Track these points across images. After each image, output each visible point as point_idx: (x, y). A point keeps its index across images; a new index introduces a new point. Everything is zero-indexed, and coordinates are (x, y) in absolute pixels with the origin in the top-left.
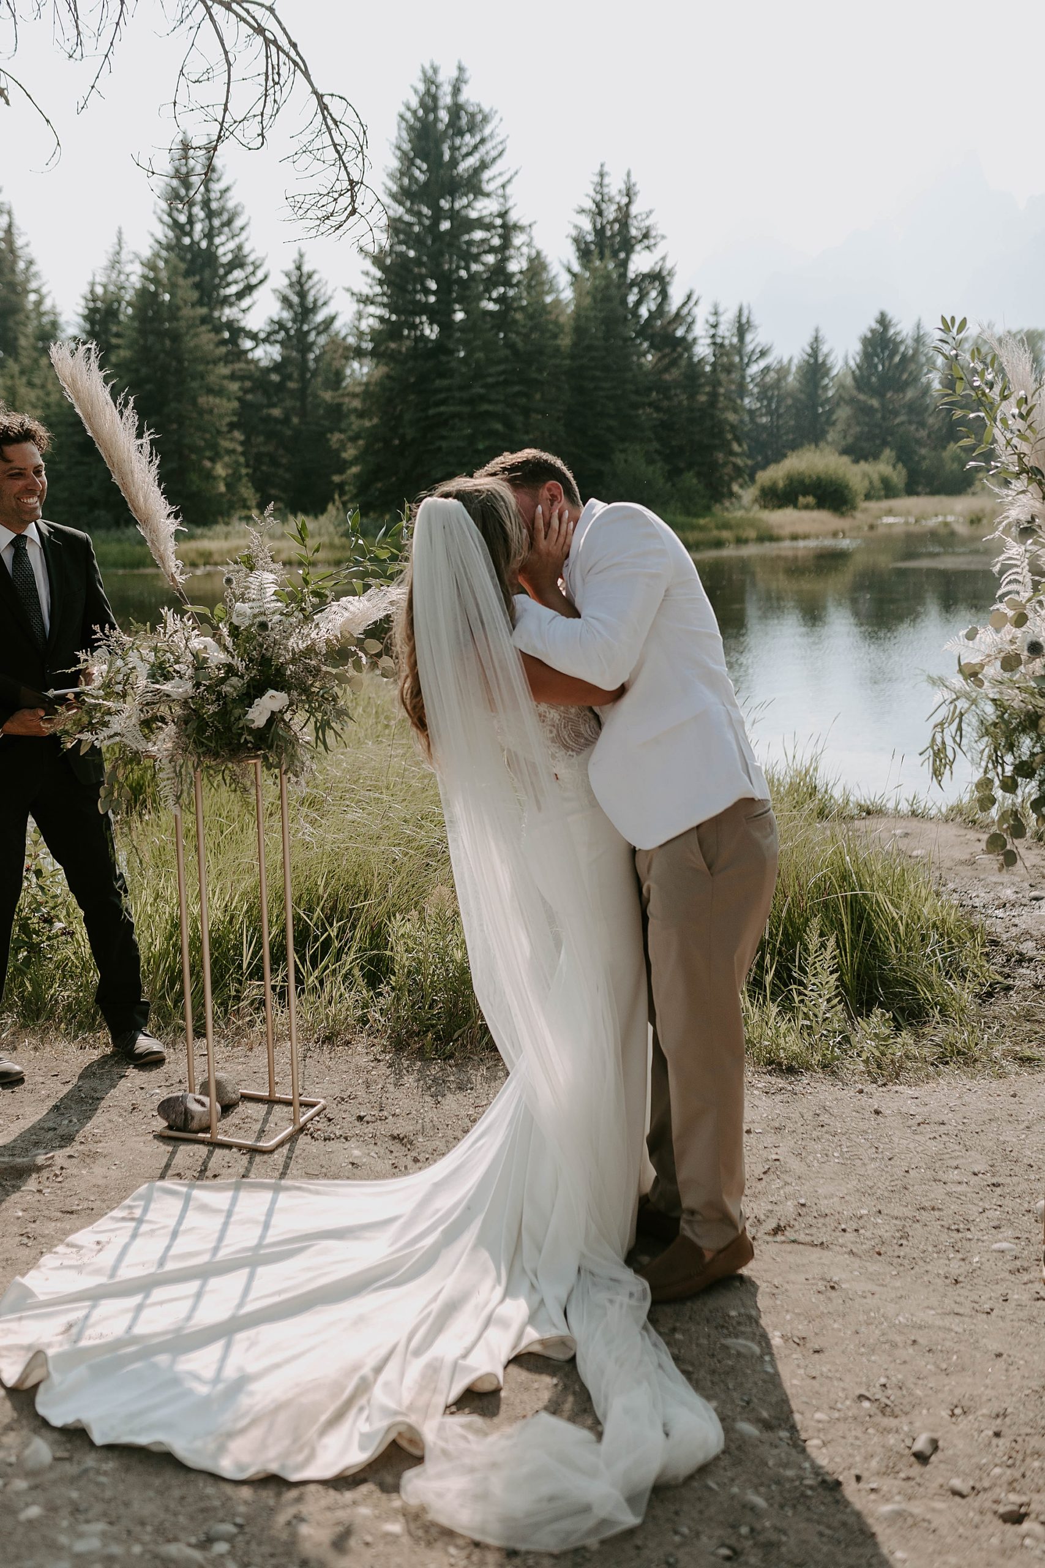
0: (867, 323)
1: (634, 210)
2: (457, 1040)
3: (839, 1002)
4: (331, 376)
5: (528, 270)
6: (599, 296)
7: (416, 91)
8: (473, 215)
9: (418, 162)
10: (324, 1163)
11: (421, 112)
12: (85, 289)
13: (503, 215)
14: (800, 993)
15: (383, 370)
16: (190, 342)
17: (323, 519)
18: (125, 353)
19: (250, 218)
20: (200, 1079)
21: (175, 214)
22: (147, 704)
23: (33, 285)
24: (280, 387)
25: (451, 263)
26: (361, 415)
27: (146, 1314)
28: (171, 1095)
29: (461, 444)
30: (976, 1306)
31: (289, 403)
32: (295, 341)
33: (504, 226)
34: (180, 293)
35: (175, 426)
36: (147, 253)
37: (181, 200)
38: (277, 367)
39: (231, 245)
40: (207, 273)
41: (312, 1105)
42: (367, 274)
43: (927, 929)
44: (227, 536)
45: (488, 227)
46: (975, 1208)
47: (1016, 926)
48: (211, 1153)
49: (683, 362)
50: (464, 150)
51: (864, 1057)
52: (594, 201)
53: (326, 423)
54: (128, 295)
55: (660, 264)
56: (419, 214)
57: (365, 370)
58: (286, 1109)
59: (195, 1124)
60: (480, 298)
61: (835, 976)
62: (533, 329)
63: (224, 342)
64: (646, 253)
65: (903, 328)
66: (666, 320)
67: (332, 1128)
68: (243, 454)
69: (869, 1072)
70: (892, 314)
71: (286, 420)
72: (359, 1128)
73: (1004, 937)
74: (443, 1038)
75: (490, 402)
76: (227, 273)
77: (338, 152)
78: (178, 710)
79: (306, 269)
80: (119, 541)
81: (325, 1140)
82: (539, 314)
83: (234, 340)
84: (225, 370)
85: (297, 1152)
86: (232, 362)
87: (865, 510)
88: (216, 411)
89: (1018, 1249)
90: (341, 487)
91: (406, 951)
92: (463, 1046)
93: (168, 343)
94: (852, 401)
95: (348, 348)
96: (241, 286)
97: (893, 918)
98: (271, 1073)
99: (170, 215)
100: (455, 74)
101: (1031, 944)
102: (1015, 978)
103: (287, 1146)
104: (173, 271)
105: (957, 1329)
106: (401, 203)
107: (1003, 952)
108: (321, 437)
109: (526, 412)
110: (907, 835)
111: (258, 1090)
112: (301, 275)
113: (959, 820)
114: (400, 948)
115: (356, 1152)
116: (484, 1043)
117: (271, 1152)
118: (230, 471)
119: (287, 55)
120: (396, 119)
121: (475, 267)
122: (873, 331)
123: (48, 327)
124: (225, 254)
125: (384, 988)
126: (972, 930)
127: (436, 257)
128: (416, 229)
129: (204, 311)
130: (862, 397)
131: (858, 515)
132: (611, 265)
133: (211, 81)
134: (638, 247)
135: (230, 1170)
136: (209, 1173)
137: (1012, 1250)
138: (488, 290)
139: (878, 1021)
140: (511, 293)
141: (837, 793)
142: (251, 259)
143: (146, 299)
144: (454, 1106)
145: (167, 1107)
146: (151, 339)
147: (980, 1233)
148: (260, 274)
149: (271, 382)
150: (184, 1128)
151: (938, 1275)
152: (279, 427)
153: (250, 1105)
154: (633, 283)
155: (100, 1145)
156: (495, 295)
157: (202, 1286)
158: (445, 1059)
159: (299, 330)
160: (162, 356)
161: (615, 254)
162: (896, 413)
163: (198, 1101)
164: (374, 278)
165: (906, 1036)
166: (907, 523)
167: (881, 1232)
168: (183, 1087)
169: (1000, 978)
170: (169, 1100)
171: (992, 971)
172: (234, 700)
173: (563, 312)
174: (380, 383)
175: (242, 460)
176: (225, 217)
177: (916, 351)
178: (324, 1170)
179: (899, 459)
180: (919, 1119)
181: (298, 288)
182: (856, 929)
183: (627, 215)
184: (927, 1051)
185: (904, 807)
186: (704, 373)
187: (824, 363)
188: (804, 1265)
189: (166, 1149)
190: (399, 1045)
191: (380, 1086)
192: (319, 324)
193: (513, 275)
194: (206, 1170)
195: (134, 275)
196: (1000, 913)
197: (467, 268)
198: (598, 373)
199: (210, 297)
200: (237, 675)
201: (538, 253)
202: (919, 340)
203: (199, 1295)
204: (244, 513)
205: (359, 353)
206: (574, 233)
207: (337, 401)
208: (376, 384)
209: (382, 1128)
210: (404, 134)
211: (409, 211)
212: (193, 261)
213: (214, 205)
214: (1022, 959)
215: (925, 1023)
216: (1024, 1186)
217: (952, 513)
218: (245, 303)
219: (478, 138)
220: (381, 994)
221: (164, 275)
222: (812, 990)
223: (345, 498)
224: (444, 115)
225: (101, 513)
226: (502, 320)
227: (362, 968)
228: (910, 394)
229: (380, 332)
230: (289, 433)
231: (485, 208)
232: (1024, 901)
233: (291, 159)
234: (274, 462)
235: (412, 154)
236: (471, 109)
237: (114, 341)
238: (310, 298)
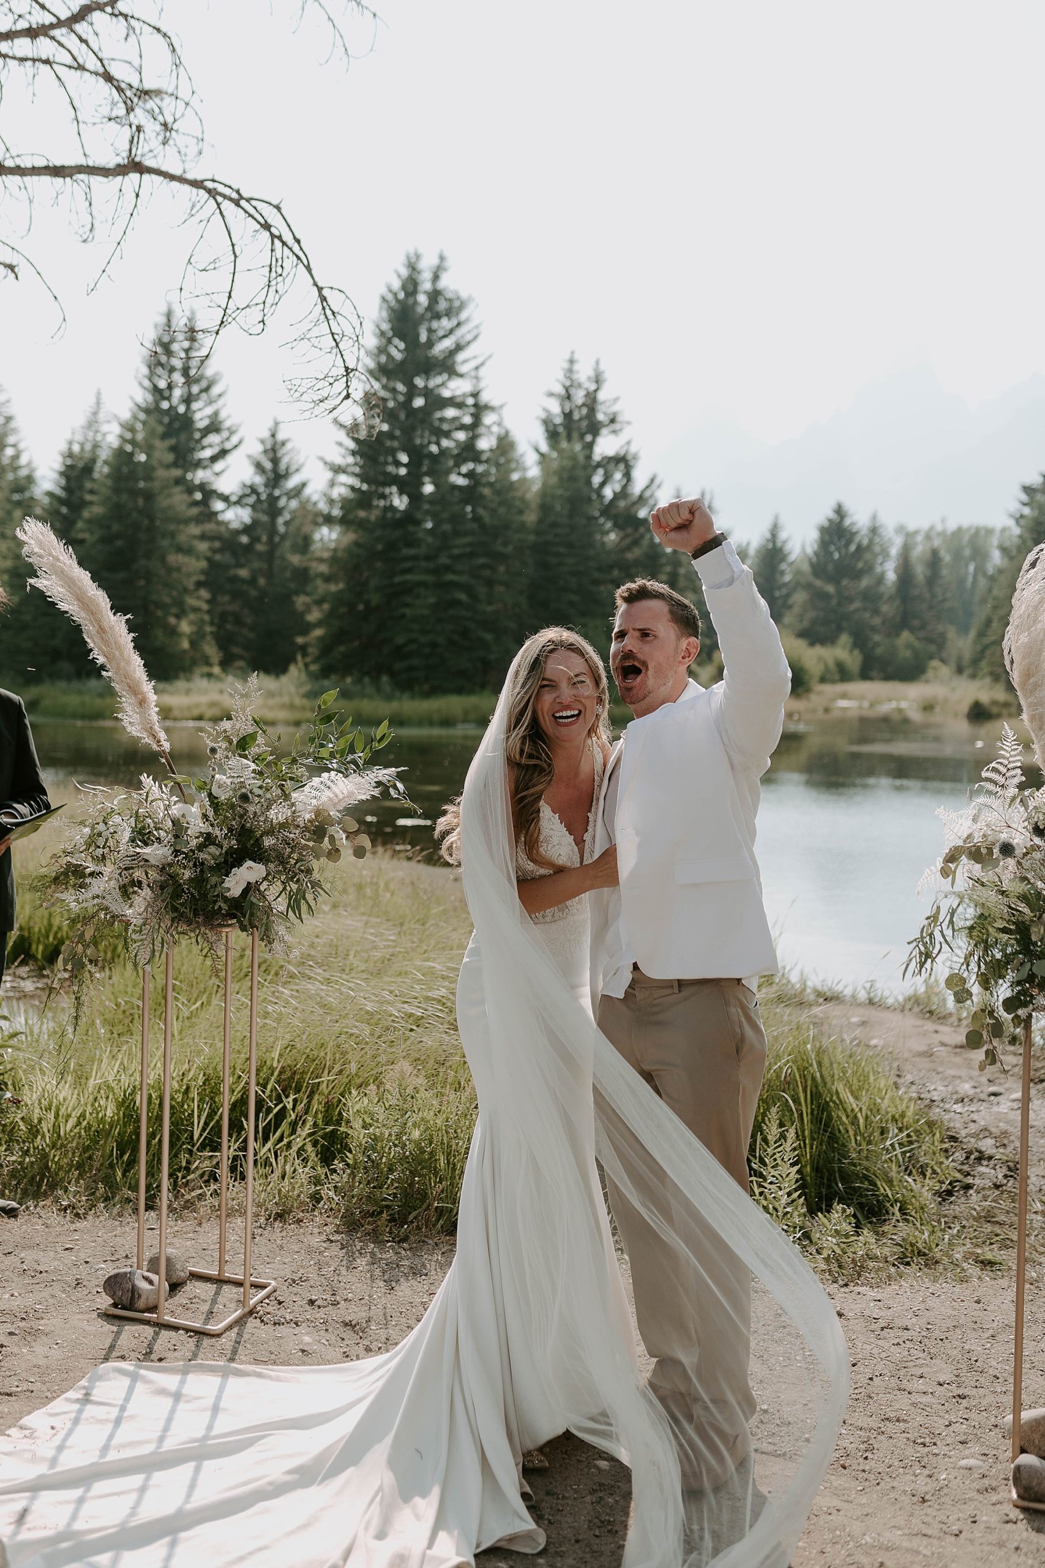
0: (824, 513)
1: (602, 396)
2: (412, 1222)
3: (799, 1197)
4: (300, 541)
5: (498, 447)
6: (565, 475)
7: (399, 276)
8: (446, 393)
9: (396, 341)
10: (272, 1349)
11: (402, 295)
12: (64, 447)
13: (475, 395)
14: (760, 1186)
15: (351, 537)
16: (163, 502)
17: (284, 679)
18: (97, 510)
19: (228, 386)
20: (148, 1255)
21: (156, 380)
22: (126, 869)
23: (11, 440)
24: (249, 548)
25: (422, 437)
26: (328, 579)
27: (87, 1508)
28: (116, 1271)
29: (426, 612)
30: (945, 1527)
31: (256, 565)
32: (265, 505)
33: (476, 405)
34: (157, 454)
35: (142, 582)
36: (126, 415)
37: (162, 365)
38: (247, 529)
39: (209, 411)
40: (183, 437)
41: (263, 1287)
42: (340, 444)
43: (887, 1121)
44: (188, 692)
45: (460, 405)
46: (941, 1421)
47: (974, 1121)
48: (157, 1334)
49: (645, 542)
50: (441, 333)
51: (825, 1255)
52: (564, 386)
53: (292, 586)
54: (104, 454)
55: (625, 449)
56: (394, 391)
57: (334, 536)
58: (235, 1290)
59: (141, 1304)
60: (449, 472)
61: (796, 1168)
62: (501, 503)
63: (196, 503)
64: (612, 437)
65: (859, 519)
66: (629, 501)
67: (282, 1312)
68: (209, 612)
69: (830, 1271)
70: (849, 506)
71: (253, 581)
72: (310, 1313)
73: (963, 1133)
74: (398, 1220)
75: (455, 572)
76: (204, 436)
77: (335, 340)
78: (153, 875)
79: (280, 436)
80: (80, 693)
81: (275, 1324)
82: (505, 490)
83: (205, 502)
84: (195, 530)
85: (246, 1336)
86: (202, 522)
87: (820, 693)
88: (184, 570)
89: (986, 1466)
90: (303, 649)
91: (363, 1127)
92: (419, 1228)
93: (141, 502)
94: (809, 586)
95: (319, 514)
96: (216, 450)
97: (853, 1110)
98: (221, 1250)
99: (150, 380)
100: (435, 261)
101: (990, 1142)
102: (974, 1176)
103: (236, 1330)
104: (152, 433)
105: (925, 1552)
106: (377, 379)
107: (963, 1149)
108: (286, 599)
109: (490, 583)
110: (864, 1023)
111: (206, 1268)
112: (275, 443)
113: (916, 1010)
114: (357, 1124)
115: (307, 1339)
116: (439, 1226)
117: (219, 1335)
118: (195, 629)
119: (291, 249)
120: (377, 301)
121: (445, 443)
122: (830, 520)
123: (23, 482)
124: (201, 419)
125: (338, 1165)
126: (931, 1124)
127: (408, 432)
128: (391, 404)
129: (177, 472)
130: (818, 583)
131: (814, 697)
132: (578, 447)
133: (217, 271)
134: (604, 431)
135: (176, 1354)
136: (154, 1356)
137: (980, 1467)
138: (457, 465)
139: (839, 1217)
140: (480, 469)
141: (794, 978)
142: (227, 424)
143: (122, 457)
144: (408, 1292)
145: (113, 1284)
146: (124, 497)
147: (947, 1448)
148: (234, 440)
149: (240, 544)
150: (130, 1307)
151: (905, 1492)
152: (245, 587)
153: (199, 1284)
154: (599, 465)
155: (42, 1322)
156: (464, 469)
157: (147, 1479)
158: (399, 1242)
159: (270, 495)
160: (135, 515)
161: (582, 436)
162: (850, 600)
163: (146, 1279)
164: (347, 449)
165: (867, 1234)
166: (860, 707)
167: (845, 1443)
168: (129, 1262)
169: (958, 1176)
170: (116, 1276)
171: (950, 1167)
172: (211, 868)
173: (529, 489)
174: (348, 550)
175: (207, 618)
176: (204, 384)
177: (871, 541)
178: (273, 1357)
179: (855, 645)
180: (882, 1323)
181: (271, 455)
182: (816, 1120)
183: (594, 400)
184: (887, 1250)
185: (862, 996)
186: (665, 554)
187: (781, 550)
188: (766, 1477)
189: (110, 1328)
190: (351, 1225)
191: (332, 1268)
192: (291, 490)
193: (483, 452)
194: (151, 1352)
195: (111, 436)
196: (958, 1108)
197: (438, 444)
198: (562, 550)
199: (184, 459)
200: (214, 844)
201: (507, 432)
202: (874, 530)
203: (143, 1489)
204: (205, 669)
205: (328, 520)
206: (543, 415)
207: (304, 564)
208: (344, 550)
209: (333, 1313)
210: (385, 314)
211: (385, 387)
212: (170, 424)
213: (192, 372)
214: (982, 1157)
215: (885, 1220)
216: (990, 1399)
217: (905, 699)
218: (219, 466)
219: (454, 322)
220: (334, 1171)
221: (140, 437)
222: (771, 1183)
223: (308, 659)
224: (423, 299)
225: (65, 666)
226: (470, 494)
227: (315, 1144)
228: (865, 582)
229: (350, 501)
230: (254, 593)
231: (458, 388)
232: (983, 1096)
233: (290, 345)
234: (238, 621)
235: (390, 334)
236: (449, 295)
237: (88, 497)
238: (283, 466)
